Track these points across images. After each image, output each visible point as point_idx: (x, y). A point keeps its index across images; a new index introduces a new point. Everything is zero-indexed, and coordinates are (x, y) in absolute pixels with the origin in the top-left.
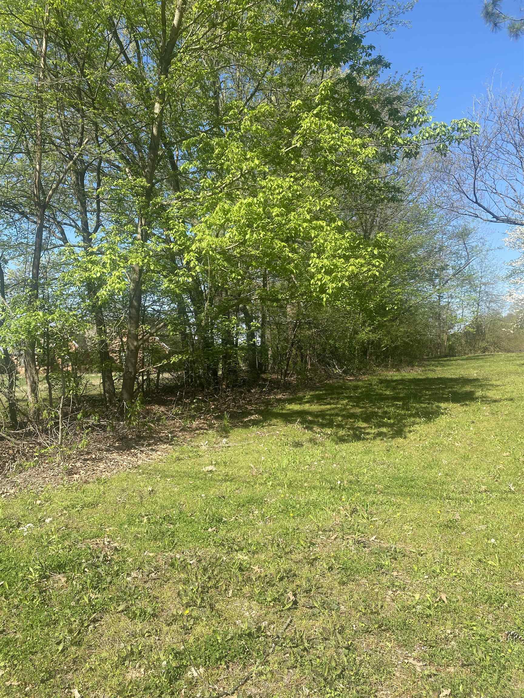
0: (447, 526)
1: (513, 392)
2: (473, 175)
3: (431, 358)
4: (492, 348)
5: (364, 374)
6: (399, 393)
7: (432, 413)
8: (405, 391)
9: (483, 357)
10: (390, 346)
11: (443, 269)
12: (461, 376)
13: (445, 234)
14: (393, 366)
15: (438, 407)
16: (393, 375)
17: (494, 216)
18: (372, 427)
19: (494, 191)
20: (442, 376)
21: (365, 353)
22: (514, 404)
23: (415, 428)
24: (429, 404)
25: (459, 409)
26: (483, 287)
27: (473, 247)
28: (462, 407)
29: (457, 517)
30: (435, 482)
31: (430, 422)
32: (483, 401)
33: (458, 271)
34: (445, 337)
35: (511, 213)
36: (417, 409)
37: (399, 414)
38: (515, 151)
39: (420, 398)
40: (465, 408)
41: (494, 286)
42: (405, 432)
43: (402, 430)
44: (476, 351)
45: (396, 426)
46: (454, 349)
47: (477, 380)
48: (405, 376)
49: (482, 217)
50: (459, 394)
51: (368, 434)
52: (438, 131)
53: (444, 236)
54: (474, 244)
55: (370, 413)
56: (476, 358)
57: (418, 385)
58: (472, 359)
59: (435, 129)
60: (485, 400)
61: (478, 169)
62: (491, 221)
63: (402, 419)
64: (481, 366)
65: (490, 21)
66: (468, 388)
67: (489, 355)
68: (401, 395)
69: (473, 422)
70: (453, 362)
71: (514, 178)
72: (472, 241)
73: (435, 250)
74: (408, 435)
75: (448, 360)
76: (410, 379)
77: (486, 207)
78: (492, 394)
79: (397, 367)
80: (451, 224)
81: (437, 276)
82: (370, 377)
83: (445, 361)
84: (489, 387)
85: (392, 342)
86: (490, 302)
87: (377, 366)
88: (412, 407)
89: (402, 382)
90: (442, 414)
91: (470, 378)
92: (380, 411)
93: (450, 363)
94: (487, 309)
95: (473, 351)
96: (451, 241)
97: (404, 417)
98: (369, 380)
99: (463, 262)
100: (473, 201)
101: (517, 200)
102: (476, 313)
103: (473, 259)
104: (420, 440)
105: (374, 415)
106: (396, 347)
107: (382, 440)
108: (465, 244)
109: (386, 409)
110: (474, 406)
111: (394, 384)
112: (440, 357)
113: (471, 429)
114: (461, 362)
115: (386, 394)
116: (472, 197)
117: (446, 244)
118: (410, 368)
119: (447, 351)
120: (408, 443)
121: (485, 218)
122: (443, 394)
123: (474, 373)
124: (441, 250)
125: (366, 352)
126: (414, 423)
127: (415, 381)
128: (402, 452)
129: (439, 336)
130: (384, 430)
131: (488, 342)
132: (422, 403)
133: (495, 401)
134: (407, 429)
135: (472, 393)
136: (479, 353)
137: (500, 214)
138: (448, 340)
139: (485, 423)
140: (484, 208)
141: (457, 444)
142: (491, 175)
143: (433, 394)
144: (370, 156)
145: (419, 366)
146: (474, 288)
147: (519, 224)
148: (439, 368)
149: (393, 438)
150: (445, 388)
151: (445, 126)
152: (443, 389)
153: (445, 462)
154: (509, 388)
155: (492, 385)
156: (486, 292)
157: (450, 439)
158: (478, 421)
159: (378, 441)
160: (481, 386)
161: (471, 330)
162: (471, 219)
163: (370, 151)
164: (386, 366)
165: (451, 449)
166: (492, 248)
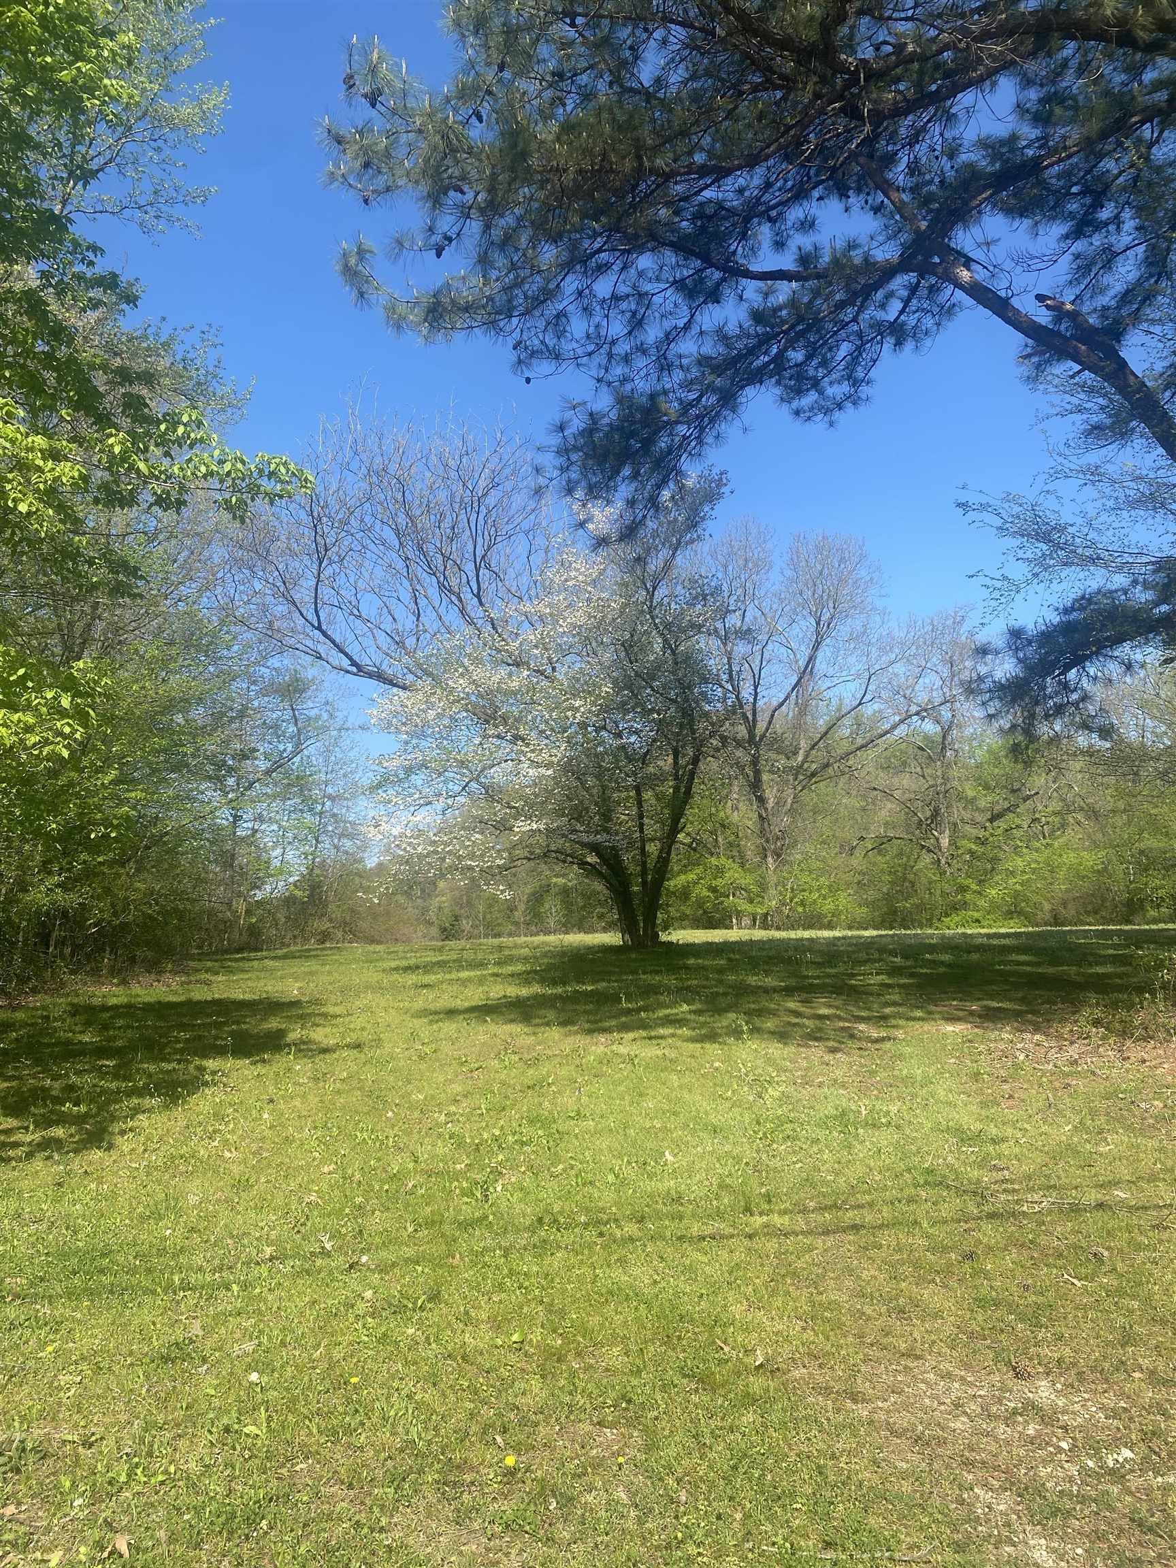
0: (166, 1359)
1: (363, 1029)
2: (316, 572)
3: (208, 954)
4: (340, 934)
5: (34, 991)
6: (115, 1038)
7: (184, 1084)
8: (129, 1033)
9: (319, 952)
10: (109, 923)
11: (244, 756)
12: (264, 995)
13: (254, 683)
14: (113, 972)
15: (201, 1069)
16: (110, 993)
17: (354, 663)
18: (27, 1128)
19: (356, 612)
20: (224, 996)
21: (45, 939)
22: (363, 1056)
23: (136, 1124)
24: (179, 1061)
25: (246, 1072)
26: (328, 803)
27: (309, 719)
28: (252, 1068)
29: (196, 1329)
30: (162, 1252)
31: (176, 1105)
32: (300, 1051)
33: (278, 765)
34: (241, 906)
35: (386, 662)
36: (150, 1076)
37: (104, 1091)
38: (396, 542)
39: (161, 1050)
40: (260, 1069)
41: (350, 804)
42: (113, 1134)
43: (104, 1130)
44: (306, 940)
45: (92, 1121)
46: (260, 934)
47: (296, 1004)
48: (138, 995)
49: (330, 660)
50: (251, 1036)
51: (16, 1145)
52: (227, 467)
53: (253, 687)
54: (312, 713)
55: (29, 1090)
56: (305, 955)
57: (161, 1017)
58: (294, 957)
59: (221, 462)
60: (305, 1049)
61: (325, 562)
62: (348, 672)
63: (108, 1102)
64: (312, 973)
65: (352, 285)
66: (273, 1024)
67: (331, 949)
68: (120, 1043)
69: (272, 1101)
70: (255, 963)
71: (395, 595)
72: (310, 707)
73: (230, 714)
74: (119, 1140)
75: (244, 958)
76: (149, 1004)
77: (337, 640)
78: (320, 1035)
79: (121, 974)
80: (269, 664)
81: (231, 770)
82: (48, 1000)
83: (237, 960)
84: (318, 1020)
85: (115, 914)
86: (341, 836)
87: (73, 972)
88: (138, 1070)
89: (128, 1010)
90: (206, 1084)
91: (284, 1000)
92: (57, 1085)
93: (247, 965)
94: (333, 851)
95: (299, 940)
96: (266, 699)
97: (116, 1096)
98: (44, 1008)
99: (290, 747)
100: (313, 626)
101: (397, 639)
102: (310, 857)
103: (308, 743)
104: (145, 1150)
105: (40, 1095)
106: (124, 926)
107: (48, 1158)
108: (293, 710)
109: (74, 1078)
110: (281, 1062)
111: (106, 1015)
112: (227, 952)
113: (266, 1116)
114: (270, 963)
115: (80, 1042)
116: (311, 616)
117: (256, 703)
118: (153, 976)
119: (245, 937)
120: (115, 1161)
121: (336, 663)
122: (216, 1038)
123: (292, 989)
124: (242, 714)
125: (49, 935)
126: (137, 1110)
127: (160, 1009)
128: (93, 1186)
129: (229, 904)
130: (59, 1132)
131: (331, 920)
132: (163, 1060)
133: (325, 1051)
134: (116, 1127)
135: (281, 1034)
136: (312, 944)
137: (364, 661)
138: (248, 912)
139: (297, 1102)
140: (333, 642)
141: (227, 1154)
142: (352, 580)
143: (194, 1039)
144: (64, 480)
145: (175, 972)
146: (309, 804)
147: (399, 687)
148: (220, 978)
149: (76, 1151)
150: (224, 1023)
151: (243, 462)
152: (218, 1025)
153: (193, 1199)
154: (359, 1021)
155: (325, 1015)
156: (334, 815)
157: (216, 1143)
158: (283, 1097)
159: (38, 1163)
160: (301, 1017)
161: (298, 893)
162: (309, 659)
163: (67, 471)
164: (95, 972)
165: (212, 1167)
166: (349, 725)
